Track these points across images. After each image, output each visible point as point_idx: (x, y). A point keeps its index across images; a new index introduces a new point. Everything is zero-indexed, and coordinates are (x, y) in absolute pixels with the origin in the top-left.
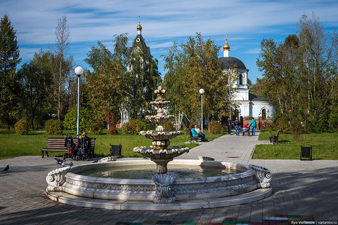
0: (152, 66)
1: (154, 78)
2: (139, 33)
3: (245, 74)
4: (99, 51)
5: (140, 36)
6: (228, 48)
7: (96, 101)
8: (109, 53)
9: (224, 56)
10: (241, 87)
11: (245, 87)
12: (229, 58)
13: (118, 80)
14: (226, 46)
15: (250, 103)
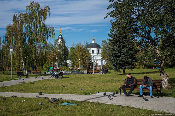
0: (66, 49)
1: (67, 53)
2: (60, 34)
3: (100, 49)
4: (49, 44)
5: (61, 35)
6: (94, 40)
7: (50, 61)
8: (52, 45)
9: (93, 43)
10: (99, 54)
11: (100, 54)
12: (94, 43)
13: (57, 55)
14: (93, 39)
15: (102, 60)
